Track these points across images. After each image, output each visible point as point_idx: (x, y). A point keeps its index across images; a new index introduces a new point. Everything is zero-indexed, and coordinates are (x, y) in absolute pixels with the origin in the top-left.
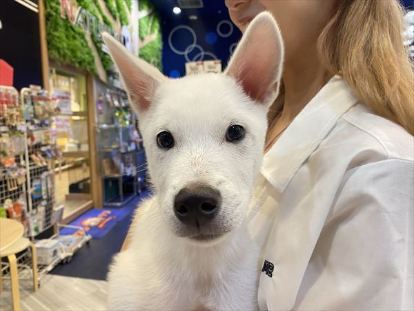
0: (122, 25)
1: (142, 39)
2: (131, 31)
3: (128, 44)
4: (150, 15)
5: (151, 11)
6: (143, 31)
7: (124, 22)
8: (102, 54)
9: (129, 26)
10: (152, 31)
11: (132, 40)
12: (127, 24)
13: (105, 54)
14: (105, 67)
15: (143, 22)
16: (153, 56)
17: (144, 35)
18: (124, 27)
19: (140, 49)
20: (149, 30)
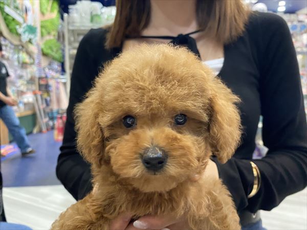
1: (43, 14)
2: (33, 4)
3: (30, 14)
6: (44, 8)
8: (5, 14)
10: (52, 11)
11: (33, 12)
14: (8, 26)
16: (53, 30)
17: (45, 11)
19: (42, 22)
20: (49, 9)
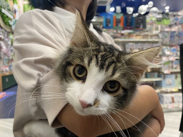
0: (14, 3)
2: (19, 8)
4: (30, 4)
5: (30, 2)
7: (15, 2)
9: (18, 5)
11: (19, 12)
12: (17, 4)
13: (4, 14)
15: (26, 6)
18: (15, 4)
